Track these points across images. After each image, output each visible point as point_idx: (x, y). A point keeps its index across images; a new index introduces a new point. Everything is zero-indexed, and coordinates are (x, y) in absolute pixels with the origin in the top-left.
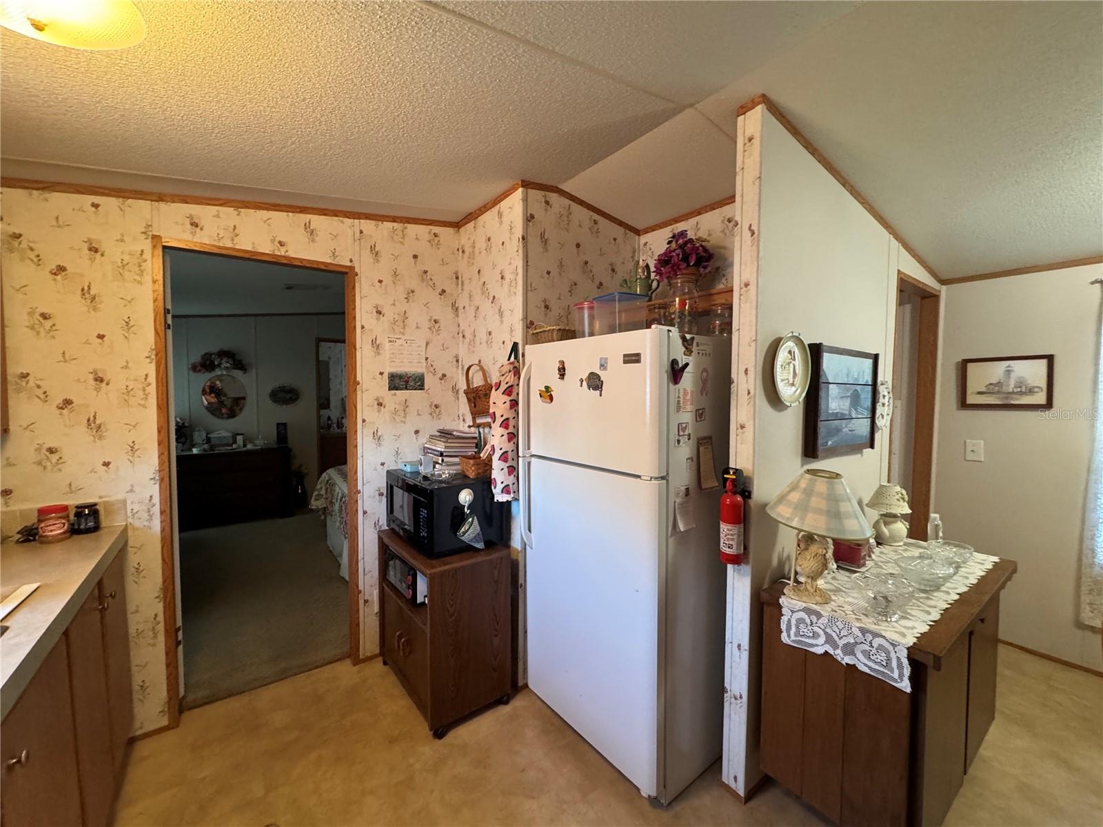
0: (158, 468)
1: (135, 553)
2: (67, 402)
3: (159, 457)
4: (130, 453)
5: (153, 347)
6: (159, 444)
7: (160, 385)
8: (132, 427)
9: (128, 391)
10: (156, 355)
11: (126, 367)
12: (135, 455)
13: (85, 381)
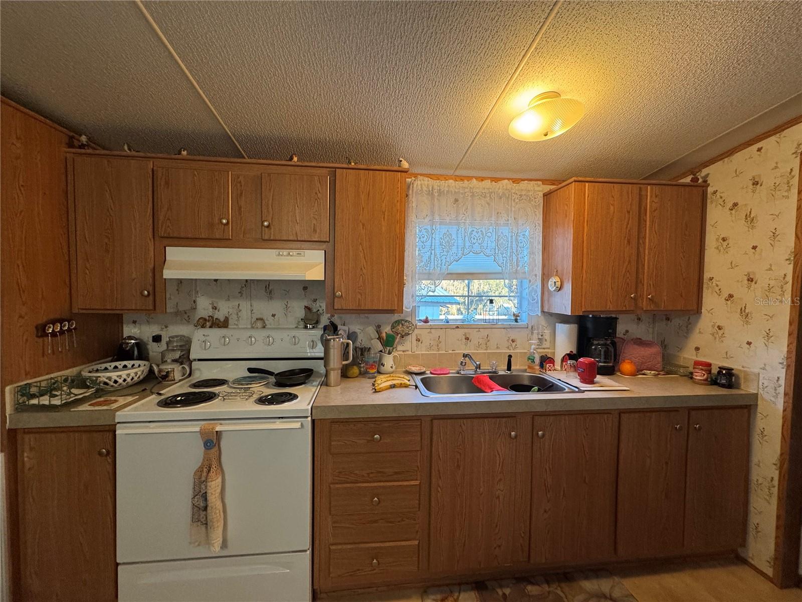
0: (786, 356)
1: (762, 419)
2: (731, 296)
3: (788, 346)
4: (766, 338)
5: (793, 251)
6: (790, 335)
7: (795, 282)
8: (769, 317)
9: (770, 288)
10: (794, 257)
11: (770, 269)
12: (770, 341)
13: (741, 282)
